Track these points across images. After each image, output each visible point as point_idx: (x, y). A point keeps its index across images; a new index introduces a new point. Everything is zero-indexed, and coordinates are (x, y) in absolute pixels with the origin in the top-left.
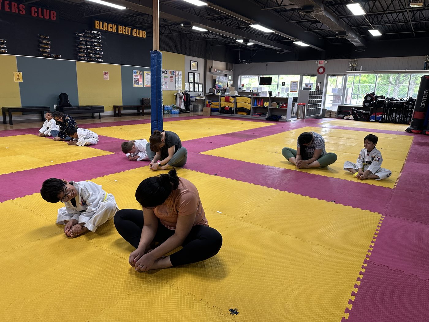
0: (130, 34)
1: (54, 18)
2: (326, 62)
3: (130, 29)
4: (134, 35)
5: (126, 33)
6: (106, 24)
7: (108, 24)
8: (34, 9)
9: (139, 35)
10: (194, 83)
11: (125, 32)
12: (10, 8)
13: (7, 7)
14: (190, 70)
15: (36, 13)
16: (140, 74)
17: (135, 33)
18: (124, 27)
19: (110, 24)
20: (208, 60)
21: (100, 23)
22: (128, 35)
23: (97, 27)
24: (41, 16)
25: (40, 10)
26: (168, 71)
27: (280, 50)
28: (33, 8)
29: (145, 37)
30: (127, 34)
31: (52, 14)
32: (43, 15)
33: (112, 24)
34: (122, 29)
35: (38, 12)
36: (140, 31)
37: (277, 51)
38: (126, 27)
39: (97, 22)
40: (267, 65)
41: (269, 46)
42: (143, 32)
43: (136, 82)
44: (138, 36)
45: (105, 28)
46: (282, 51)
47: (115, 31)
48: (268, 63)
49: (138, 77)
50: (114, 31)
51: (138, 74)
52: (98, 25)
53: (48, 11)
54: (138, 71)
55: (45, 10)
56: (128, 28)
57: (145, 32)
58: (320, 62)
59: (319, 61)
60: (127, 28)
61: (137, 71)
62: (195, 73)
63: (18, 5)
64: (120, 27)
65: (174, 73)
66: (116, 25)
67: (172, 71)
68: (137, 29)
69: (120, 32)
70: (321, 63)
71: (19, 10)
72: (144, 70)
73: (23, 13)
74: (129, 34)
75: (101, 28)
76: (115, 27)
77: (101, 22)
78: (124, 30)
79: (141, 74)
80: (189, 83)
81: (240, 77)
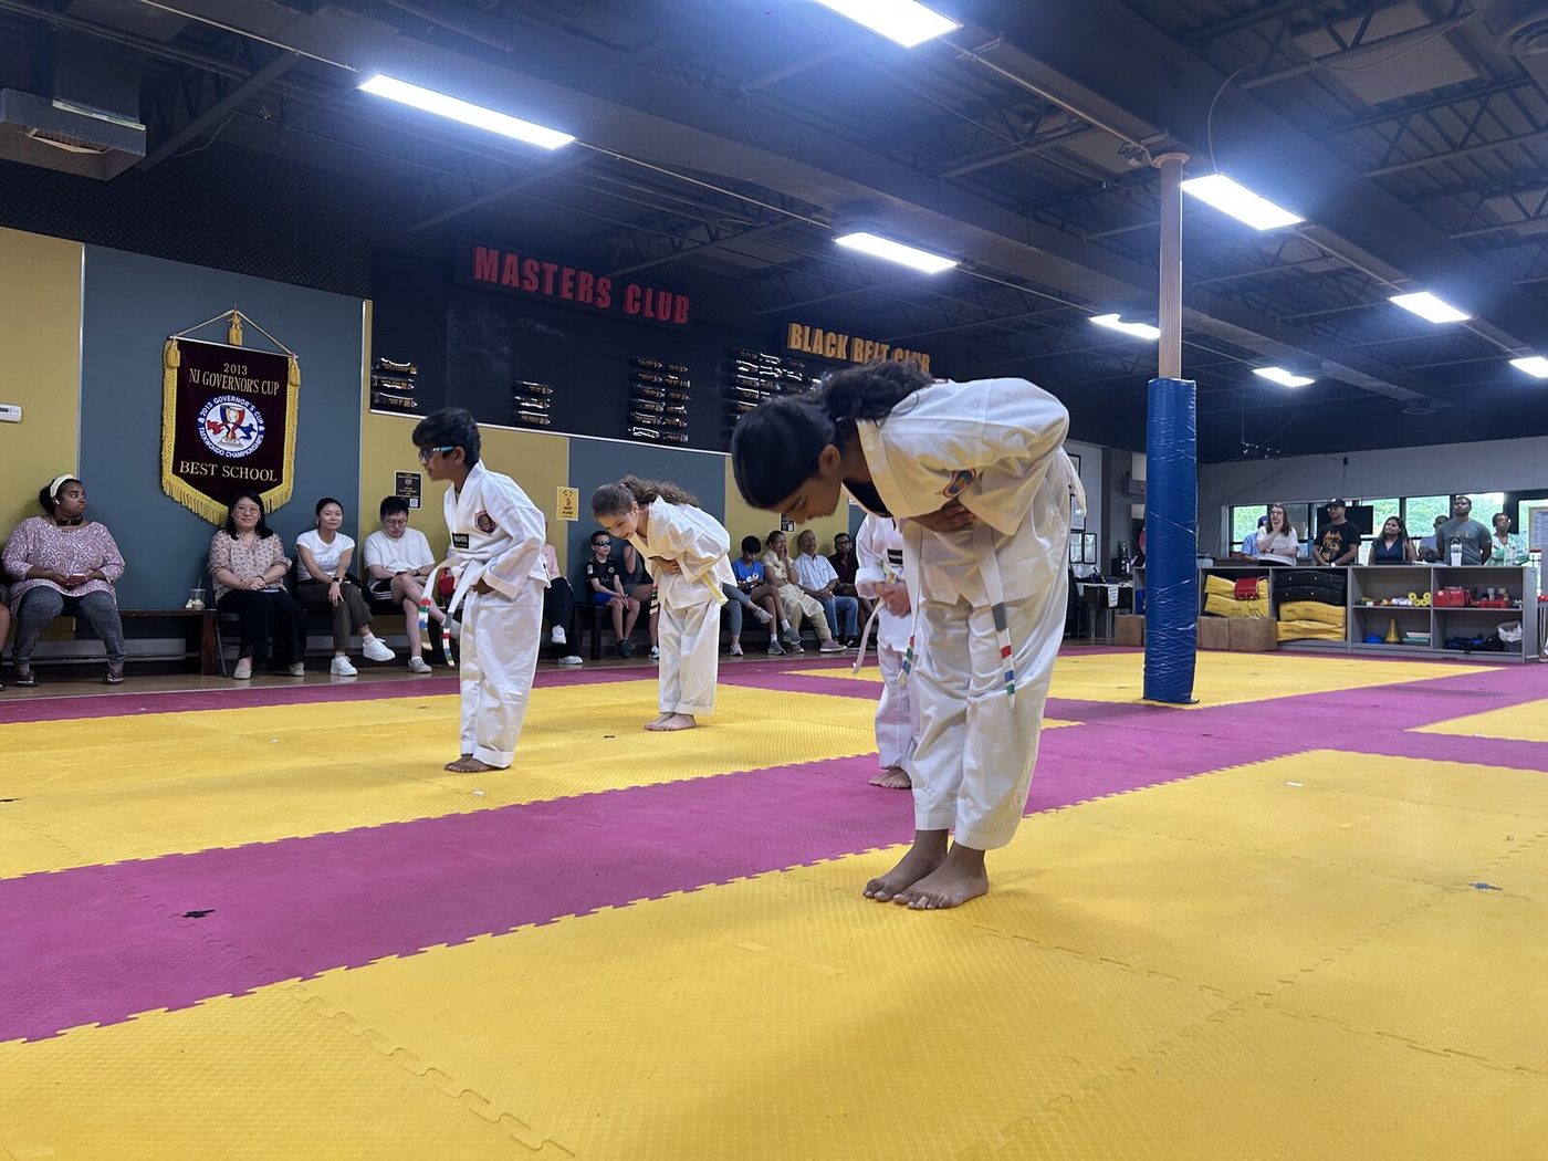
1: (681, 319)
3: (886, 348)
6: (819, 333)
7: (825, 334)
8: (634, 290)
12: (574, 290)
13: (567, 284)
15: (638, 304)
18: (869, 343)
19: (831, 334)
20: (1115, 451)
21: (803, 332)
23: (795, 343)
24: (649, 313)
25: (650, 291)
28: (633, 287)
31: (679, 304)
32: (654, 309)
33: (837, 333)
34: (864, 350)
35: (642, 300)
36: (915, 353)
38: (874, 341)
39: (796, 327)
40: (1345, 464)
42: (922, 357)
45: (817, 349)
46: (1423, 404)
47: (842, 355)
48: (1350, 455)
50: (839, 356)
52: (797, 338)
53: (670, 296)
55: (662, 293)
56: (880, 346)
57: (927, 358)
60: (877, 344)
63: (596, 281)
64: (858, 342)
66: (847, 337)
68: (904, 349)
71: (596, 295)
73: (604, 303)
75: (807, 349)
76: (843, 340)
77: (808, 328)
78: (868, 352)
81: (1225, 510)
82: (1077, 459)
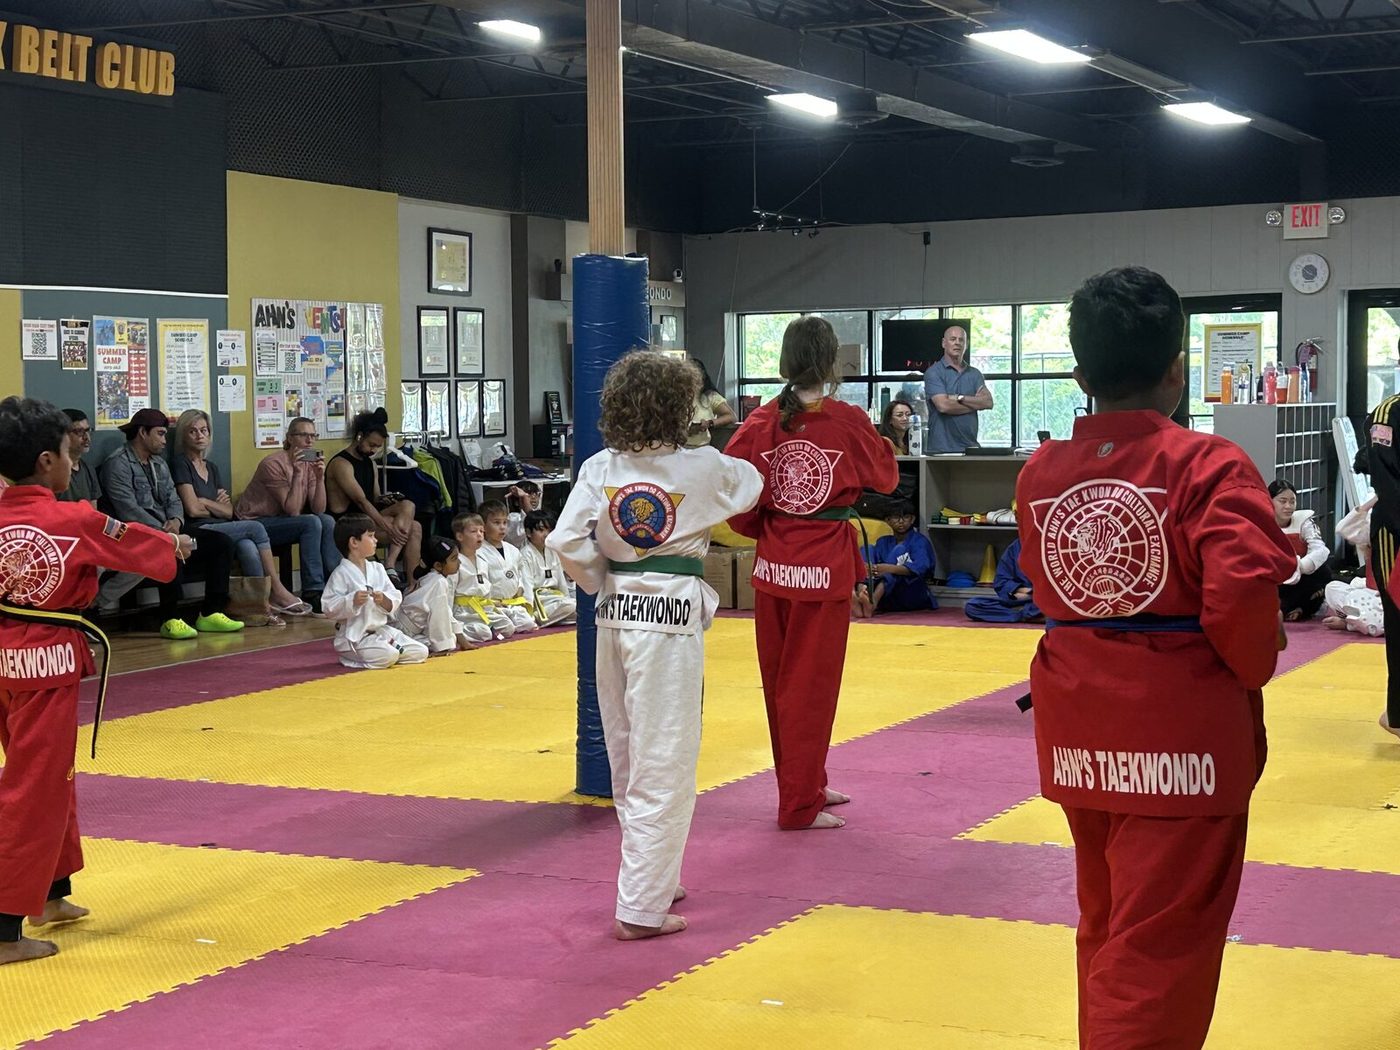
0: (82, 78)
2: (1339, 215)
3: (84, 43)
4: (110, 81)
5: (59, 73)
9: (135, 78)
10: (452, 379)
11: (54, 63)
14: (429, 288)
16: (134, 340)
17: (114, 67)
18: (51, 35)
20: (533, 221)
22: (75, 83)
26: (303, 308)
27: (1030, 143)
29: (170, 92)
30: (67, 75)
34: (40, 49)
36: (144, 51)
37: (1014, 149)
38: (61, 31)
40: (927, 242)
41: (978, 123)
42: (158, 59)
43: (111, 398)
44: (129, 85)
46: (1044, 150)
48: (933, 227)
49: (125, 359)
51: (121, 342)
54: (123, 321)
56: (73, 40)
57: (168, 59)
58: (1299, 212)
59: (1288, 208)
60: (67, 37)
61: (118, 321)
62: (456, 310)
64: (28, 34)
65: (337, 321)
67: (324, 305)
68: (122, 43)
69: (24, 68)
70: (1304, 223)
72: (155, 311)
74: (76, 75)
78: (50, 53)
79: (142, 343)
80: (424, 380)
81: (730, 320)
82: (467, 238)
